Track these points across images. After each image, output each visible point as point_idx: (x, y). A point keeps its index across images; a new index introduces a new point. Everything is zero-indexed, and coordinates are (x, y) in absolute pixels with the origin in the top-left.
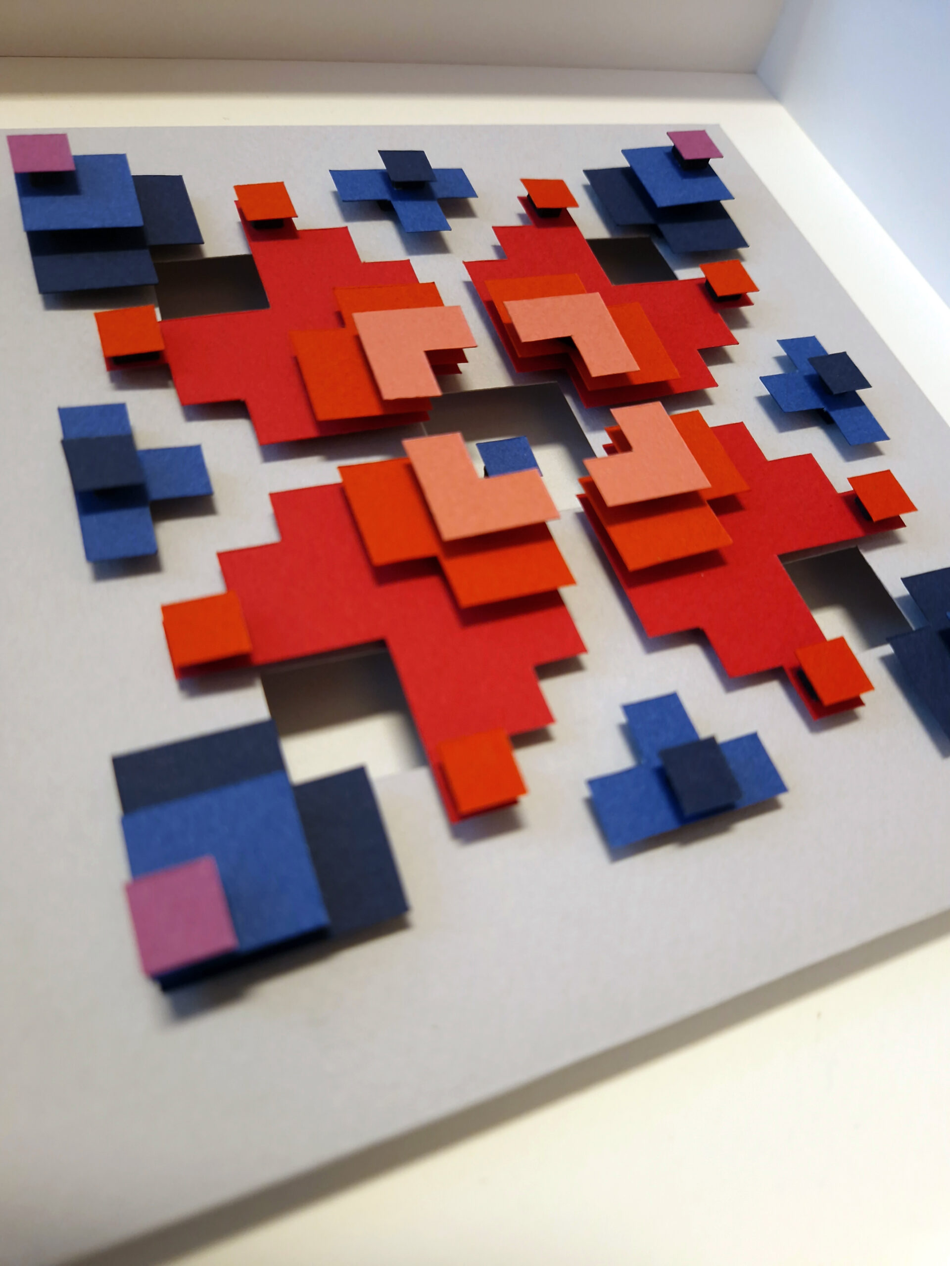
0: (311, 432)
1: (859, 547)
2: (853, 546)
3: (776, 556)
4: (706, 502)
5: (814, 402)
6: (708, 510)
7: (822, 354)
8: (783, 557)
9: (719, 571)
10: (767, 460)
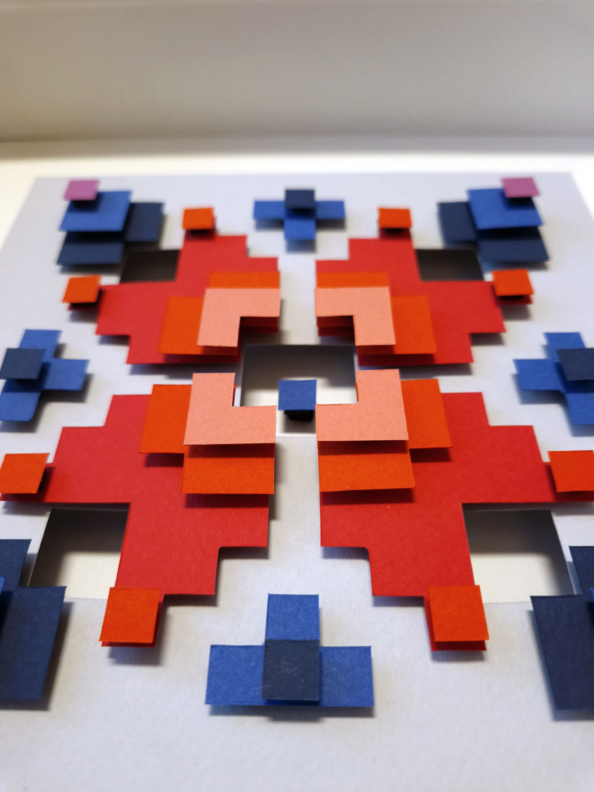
0: (160, 360)
1: (552, 510)
2: (546, 509)
3: (460, 504)
4: (408, 451)
5: (556, 384)
6: (407, 457)
7: (579, 347)
8: (466, 507)
9: (405, 506)
10: (489, 425)
